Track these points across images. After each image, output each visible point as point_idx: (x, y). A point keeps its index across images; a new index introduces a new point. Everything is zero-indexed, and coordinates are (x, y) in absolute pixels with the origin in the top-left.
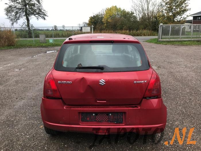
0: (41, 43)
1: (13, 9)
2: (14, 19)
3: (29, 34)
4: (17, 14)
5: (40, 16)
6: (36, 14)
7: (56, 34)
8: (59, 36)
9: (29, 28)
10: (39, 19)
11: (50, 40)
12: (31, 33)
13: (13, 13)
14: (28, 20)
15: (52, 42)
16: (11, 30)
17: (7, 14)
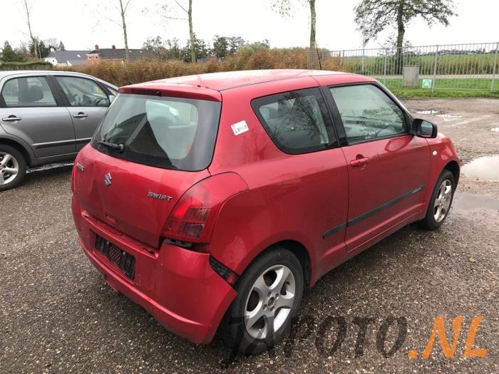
0: (404, 87)
1: (372, 7)
2: (371, 30)
3: (396, 64)
4: (380, 16)
5: (437, 17)
6: (427, 13)
7: (470, 65)
8: (477, 70)
9: (400, 51)
10: (433, 23)
11: (424, 81)
12: (402, 62)
13: (371, 17)
14: (401, 29)
15: (430, 87)
16: (342, 56)
17: (357, 19)
